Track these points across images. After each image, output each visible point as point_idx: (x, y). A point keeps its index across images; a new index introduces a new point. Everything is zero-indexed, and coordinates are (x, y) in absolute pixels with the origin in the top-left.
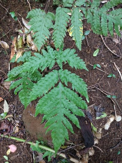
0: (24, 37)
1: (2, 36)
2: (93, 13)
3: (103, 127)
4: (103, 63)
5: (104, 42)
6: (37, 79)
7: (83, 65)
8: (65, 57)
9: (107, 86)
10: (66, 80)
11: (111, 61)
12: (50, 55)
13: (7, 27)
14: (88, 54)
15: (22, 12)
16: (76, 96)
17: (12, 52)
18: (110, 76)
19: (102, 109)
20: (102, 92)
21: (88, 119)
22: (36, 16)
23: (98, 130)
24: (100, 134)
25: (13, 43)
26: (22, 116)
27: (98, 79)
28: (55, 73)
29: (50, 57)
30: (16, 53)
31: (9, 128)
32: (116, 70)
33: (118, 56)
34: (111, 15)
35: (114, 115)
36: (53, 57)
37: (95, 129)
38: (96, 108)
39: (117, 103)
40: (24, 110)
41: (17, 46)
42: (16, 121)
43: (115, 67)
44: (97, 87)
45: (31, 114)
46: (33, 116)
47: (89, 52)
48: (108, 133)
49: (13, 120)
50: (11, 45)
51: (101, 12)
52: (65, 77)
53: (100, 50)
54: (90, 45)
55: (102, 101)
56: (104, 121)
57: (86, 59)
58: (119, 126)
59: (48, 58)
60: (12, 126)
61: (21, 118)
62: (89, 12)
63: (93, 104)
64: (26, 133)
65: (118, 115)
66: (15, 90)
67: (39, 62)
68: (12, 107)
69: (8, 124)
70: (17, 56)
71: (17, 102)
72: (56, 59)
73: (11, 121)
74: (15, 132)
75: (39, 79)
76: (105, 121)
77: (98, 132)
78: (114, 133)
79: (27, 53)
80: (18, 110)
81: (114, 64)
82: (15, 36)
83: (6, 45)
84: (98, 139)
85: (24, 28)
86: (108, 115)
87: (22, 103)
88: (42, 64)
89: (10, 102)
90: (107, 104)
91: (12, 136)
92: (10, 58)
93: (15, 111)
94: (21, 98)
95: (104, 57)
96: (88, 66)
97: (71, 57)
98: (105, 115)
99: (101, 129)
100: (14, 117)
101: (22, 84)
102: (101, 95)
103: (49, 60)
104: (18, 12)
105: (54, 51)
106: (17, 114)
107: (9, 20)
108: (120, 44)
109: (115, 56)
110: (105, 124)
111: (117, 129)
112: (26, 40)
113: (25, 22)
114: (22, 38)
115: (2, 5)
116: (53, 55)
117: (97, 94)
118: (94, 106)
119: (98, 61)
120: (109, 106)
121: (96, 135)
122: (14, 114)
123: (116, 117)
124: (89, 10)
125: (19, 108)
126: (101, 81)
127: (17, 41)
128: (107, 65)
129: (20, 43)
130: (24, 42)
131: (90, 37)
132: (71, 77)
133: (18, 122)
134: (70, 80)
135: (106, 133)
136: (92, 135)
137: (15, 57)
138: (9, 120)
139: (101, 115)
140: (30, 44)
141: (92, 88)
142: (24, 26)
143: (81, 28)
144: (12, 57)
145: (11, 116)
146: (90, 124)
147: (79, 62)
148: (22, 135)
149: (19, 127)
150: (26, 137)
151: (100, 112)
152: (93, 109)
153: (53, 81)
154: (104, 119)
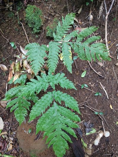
0: (21, 62)
1: (2, 60)
2: (78, 46)
3: (93, 143)
4: (90, 83)
5: (90, 65)
6: (31, 98)
7: (72, 86)
8: (56, 80)
9: (95, 103)
10: (60, 99)
11: (97, 81)
12: (44, 80)
13: (7, 53)
14: (77, 75)
15: (20, 41)
16: (69, 112)
17: (10, 74)
18: (97, 95)
19: (91, 125)
20: (90, 109)
21: (79, 135)
22: (32, 48)
23: (88, 145)
24: (90, 150)
25: (11, 66)
26: (16, 133)
27: (87, 98)
28: (49, 95)
29: (44, 81)
30: (13, 75)
31: (3, 145)
32: (102, 89)
33: (103, 77)
34: (92, 47)
35: (103, 131)
36: (46, 81)
37: (85, 145)
38: (85, 124)
39: (104, 119)
40: (19, 126)
41: (15, 69)
42: (10, 138)
43: (101, 86)
44: (86, 104)
45: (25, 131)
46: (26, 133)
47: (77, 74)
48: (98, 149)
49: (7, 138)
50: (9, 68)
51: (84, 45)
52: (58, 97)
53: (87, 72)
54: (78, 68)
55: (91, 117)
56: (93, 136)
57: (75, 80)
58: (108, 142)
59: (42, 82)
60: (6, 144)
61: (15, 135)
62: (75, 45)
63: (83, 120)
64: (19, 150)
65: (106, 130)
66: (11, 108)
67: (35, 86)
68: (7, 124)
69: (2, 142)
70: (14, 78)
71: (12, 119)
72: (49, 82)
73: (5, 138)
74: (9, 150)
75: (33, 98)
76: (95, 136)
77: (88, 148)
78: (104, 149)
79: (23, 75)
80: (12, 127)
81: (100, 84)
82: (13, 61)
83: (5, 68)
84: (88, 155)
85: (21, 54)
86: (97, 131)
87: (17, 120)
88: (38, 88)
89: (5, 119)
90: (96, 120)
91: (5, 154)
92: (8, 79)
93: (9, 128)
94: (16, 115)
95: (91, 78)
96: (77, 86)
97: (62, 80)
98: (94, 131)
99: (91, 145)
100: (8, 134)
101: (18, 102)
102: (90, 112)
103: (43, 84)
104: (17, 41)
105: (47, 76)
106: (12, 131)
107: (9, 48)
108: (104, 66)
109: (101, 77)
110: (95, 140)
111: (107, 144)
112: (22, 64)
113: (23, 49)
114: (19, 63)
115: (4, 36)
116: (47, 79)
117: (86, 111)
118: (84, 122)
119: (86, 81)
120: (97, 122)
121: (87, 151)
122: (8, 132)
123: (105, 132)
124: (75, 44)
125: (14, 125)
126: (89, 99)
127: (15, 65)
128: (94, 84)
129: (17, 67)
130: (21, 66)
131: (78, 61)
132: (63, 96)
133: (12, 139)
134: (63, 99)
135: (97, 149)
136: (82, 151)
137: (13, 79)
138: (4, 137)
139: (90, 131)
140: (26, 68)
141: (81, 105)
142: (22, 52)
143: (70, 57)
144: (9, 78)
145: (6, 133)
146: (81, 140)
147: (68, 84)
148: (15, 152)
149: (12, 144)
150: (19, 155)
151: (89, 127)
152: (83, 126)
153: (48, 101)
154: (93, 135)
